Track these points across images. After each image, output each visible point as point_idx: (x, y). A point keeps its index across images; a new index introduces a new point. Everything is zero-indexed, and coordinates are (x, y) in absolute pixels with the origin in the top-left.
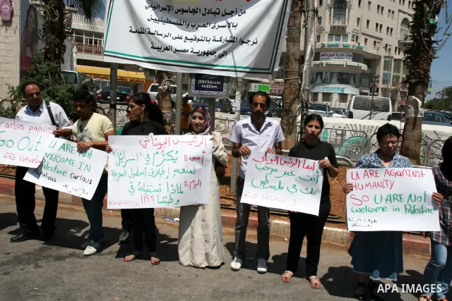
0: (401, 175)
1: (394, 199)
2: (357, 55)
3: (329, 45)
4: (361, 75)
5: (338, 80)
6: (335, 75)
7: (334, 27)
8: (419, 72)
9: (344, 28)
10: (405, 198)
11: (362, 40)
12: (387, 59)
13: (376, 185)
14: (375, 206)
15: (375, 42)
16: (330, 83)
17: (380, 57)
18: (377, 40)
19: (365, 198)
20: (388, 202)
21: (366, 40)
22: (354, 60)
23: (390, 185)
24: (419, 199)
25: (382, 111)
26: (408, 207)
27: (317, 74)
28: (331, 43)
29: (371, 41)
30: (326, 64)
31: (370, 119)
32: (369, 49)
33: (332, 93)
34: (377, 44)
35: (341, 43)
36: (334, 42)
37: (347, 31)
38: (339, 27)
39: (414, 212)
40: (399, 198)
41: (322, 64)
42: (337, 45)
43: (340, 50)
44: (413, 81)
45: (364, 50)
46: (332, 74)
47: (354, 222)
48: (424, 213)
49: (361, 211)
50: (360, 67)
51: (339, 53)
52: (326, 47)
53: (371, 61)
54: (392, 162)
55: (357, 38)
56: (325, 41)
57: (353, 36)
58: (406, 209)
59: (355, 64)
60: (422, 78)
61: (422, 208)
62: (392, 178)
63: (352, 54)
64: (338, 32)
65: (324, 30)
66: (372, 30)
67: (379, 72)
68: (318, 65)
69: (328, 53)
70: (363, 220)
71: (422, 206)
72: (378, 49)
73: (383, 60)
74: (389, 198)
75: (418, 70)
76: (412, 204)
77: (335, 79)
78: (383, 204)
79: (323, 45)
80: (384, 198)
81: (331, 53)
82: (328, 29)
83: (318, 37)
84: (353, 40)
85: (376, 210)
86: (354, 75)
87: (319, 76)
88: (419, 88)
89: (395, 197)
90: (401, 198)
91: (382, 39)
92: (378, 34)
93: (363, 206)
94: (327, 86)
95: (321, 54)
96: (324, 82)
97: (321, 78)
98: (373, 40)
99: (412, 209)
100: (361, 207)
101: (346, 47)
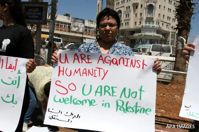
0: (116, 63)
1: (105, 91)
2: (159, 31)
3: (145, 26)
4: (161, 40)
5: (150, 42)
6: (148, 40)
7: (148, 18)
8: (184, 22)
9: (152, 18)
10: (118, 92)
11: (161, 23)
12: (173, 33)
13: (87, 73)
14: (82, 98)
15: (167, 25)
16: (146, 44)
17: (170, 32)
18: (168, 25)
19: (72, 87)
20: (98, 94)
21: (163, 24)
22: (157, 33)
23: (102, 74)
24: (134, 95)
25: (167, 52)
26: (120, 104)
27: (140, 39)
28: (146, 25)
29: (165, 24)
30: (144, 35)
31: (160, 56)
32: (164, 28)
33: (147, 49)
34: (168, 26)
35: (151, 25)
36: (148, 25)
37: (154, 19)
38: (150, 18)
39: (126, 110)
40: (110, 91)
41: (142, 35)
42: (149, 26)
43: (150, 28)
44: (181, 27)
45: (162, 28)
46: (147, 40)
47: (53, 114)
48: (138, 113)
49: (64, 101)
50: (160, 37)
51: (150, 30)
52: (144, 27)
53: (166, 34)
54: (112, 49)
55: (159, 23)
56: (144, 24)
57: (157, 22)
58: (117, 105)
59: (158, 35)
60: (186, 26)
61: (136, 106)
62: (106, 67)
63: (156, 30)
64: (150, 20)
65: (143, 19)
66: (165, 20)
67: (169, 39)
68: (140, 35)
69: (145, 30)
70: (64, 113)
71: (137, 103)
72: (169, 28)
73: (171, 34)
74: (99, 90)
75: (183, 21)
76: (125, 100)
77: (148, 42)
78: (91, 97)
79: (143, 26)
80: (94, 90)
81: (146, 30)
82: (145, 19)
83: (140, 22)
84: (157, 24)
85: (82, 102)
86: (157, 40)
87: (141, 41)
88: (184, 32)
89: (107, 89)
90: (113, 92)
91: (170, 24)
92: (168, 22)
93: (68, 96)
94: (144, 45)
95: (142, 30)
96: (143, 43)
97: (142, 41)
98: (166, 24)
99: (124, 106)
100: (65, 97)
101: (153, 27)
